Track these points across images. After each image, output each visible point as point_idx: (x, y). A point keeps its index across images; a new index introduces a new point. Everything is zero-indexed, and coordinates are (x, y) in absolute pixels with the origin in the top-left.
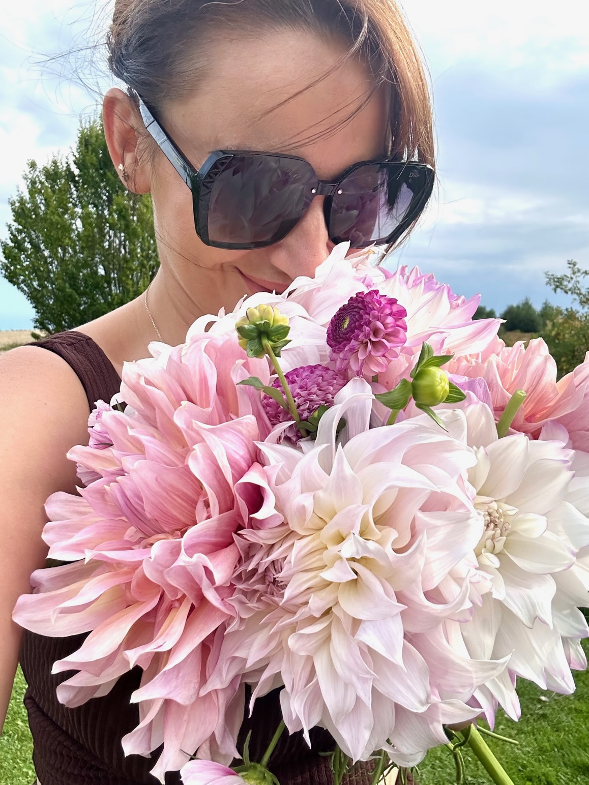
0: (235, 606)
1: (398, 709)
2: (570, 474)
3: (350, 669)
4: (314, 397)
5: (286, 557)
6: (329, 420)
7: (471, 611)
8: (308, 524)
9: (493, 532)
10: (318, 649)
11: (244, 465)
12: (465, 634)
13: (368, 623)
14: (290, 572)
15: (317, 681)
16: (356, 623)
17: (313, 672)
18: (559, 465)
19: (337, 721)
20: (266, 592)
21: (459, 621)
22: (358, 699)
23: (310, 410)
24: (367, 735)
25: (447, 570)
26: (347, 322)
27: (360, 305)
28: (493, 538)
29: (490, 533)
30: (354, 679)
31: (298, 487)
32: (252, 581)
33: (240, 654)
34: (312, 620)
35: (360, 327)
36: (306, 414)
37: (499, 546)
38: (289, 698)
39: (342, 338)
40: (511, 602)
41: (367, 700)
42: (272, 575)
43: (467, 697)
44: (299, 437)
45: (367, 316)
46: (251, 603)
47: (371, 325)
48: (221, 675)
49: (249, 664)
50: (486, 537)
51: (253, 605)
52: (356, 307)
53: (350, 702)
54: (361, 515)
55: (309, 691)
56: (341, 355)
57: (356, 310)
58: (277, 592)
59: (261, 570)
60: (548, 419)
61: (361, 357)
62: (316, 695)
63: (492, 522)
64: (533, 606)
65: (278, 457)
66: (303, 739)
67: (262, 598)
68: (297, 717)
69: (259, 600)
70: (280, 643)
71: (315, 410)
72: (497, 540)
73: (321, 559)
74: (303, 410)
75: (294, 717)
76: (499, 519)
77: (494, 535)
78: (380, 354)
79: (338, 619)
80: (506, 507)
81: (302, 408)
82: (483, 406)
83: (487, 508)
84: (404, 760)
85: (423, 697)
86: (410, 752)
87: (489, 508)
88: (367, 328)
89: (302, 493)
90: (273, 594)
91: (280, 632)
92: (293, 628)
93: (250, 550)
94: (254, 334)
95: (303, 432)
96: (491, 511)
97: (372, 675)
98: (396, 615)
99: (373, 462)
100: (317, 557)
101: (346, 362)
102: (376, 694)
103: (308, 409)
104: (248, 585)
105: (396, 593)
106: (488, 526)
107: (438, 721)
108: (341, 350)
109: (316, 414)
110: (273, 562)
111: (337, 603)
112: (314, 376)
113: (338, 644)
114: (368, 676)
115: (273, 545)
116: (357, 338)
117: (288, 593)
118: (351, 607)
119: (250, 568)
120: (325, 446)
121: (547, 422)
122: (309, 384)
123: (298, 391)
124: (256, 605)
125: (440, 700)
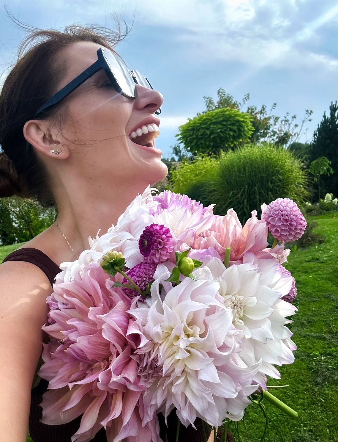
0: (144, 385)
1: (226, 400)
2: (259, 274)
3: (201, 391)
4: (145, 279)
5: (158, 355)
6: (154, 287)
7: (240, 347)
8: (162, 337)
9: (237, 310)
10: (185, 388)
11: (125, 324)
12: (241, 356)
13: (201, 371)
14: (162, 362)
15: (190, 402)
16: (197, 372)
17: (186, 399)
18: (253, 272)
19: (203, 414)
20: (154, 372)
21: (237, 353)
22: (209, 402)
23: (145, 285)
24: (217, 415)
25: (226, 334)
26: (146, 242)
27: (149, 234)
28: (238, 312)
29: (236, 310)
30: (204, 395)
31: (152, 324)
32: (147, 370)
33: (153, 403)
34: (178, 378)
35: (153, 244)
36: (144, 288)
37: (242, 315)
38: (180, 413)
39: (147, 250)
40: (255, 337)
41: (213, 402)
42: (154, 365)
43: (251, 382)
44: (144, 299)
45: (154, 238)
46: (150, 380)
47: (157, 241)
48: (148, 414)
49: (159, 406)
50: (235, 313)
51: (151, 380)
52: (147, 235)
53: (205, 405)
54: (183, 327)
55: (188, 407)
56: (149, 258)
57: (148, 236)
58: (159, 370)
59: (149, 364)
60: (244, 252)
61: (158, 256)
62: (191, 407)
63: (235, 306)
64: (264, 334)
65: (138, 313)
66: (193, 428)
67: (154, 376)
68: (187, 420)
69: (152, 377)
70: (168, 391)
71: (147, 284)
72: (240, 312)
73: (172, 350)
74: (142, 287)
75: (185, 420)
76: (237, 303)
77: (238, 311)
78: (166, 252)
79: (189, 373)
80: (239, 297)
81: (141, 286)
82: (215, 259)
83: (231, 300)
84: (237, 418)
85: (234, 391)
86: (238, 413)
87: (232, 300)
88: (156, 243)
89: (155, 326)
90: (158, 372)
91: (167, 387)
92: (172, 384)
93: (141, 358)
94: (110, 267)
95: (145, 296)
96: (233, 301)
97: (210, 391)
98: (211, 363)
99: (179, 303)
100: (171, 350)
101: (152, 260)
102: (215, 398)
103: (144, 285)
104: (146, 373)
105: (207, 353)
106: (234, 308)
107: (244, 396)
108: (148, 255)
109: (148, 286)
110: (153, 359)
111: (186, 366)
112: (141, 269)
113: (193, 383)
114: (209, 392)
115: (150, 352)
116: (153, 249)
117: (164, 370)
118: (192, 366)
119: (144, 365)
120: (156, 302)
121: (244, 253)
122: (141, 274)
123: (137, 279)
124: (152, 380)
125: (242, 388)
